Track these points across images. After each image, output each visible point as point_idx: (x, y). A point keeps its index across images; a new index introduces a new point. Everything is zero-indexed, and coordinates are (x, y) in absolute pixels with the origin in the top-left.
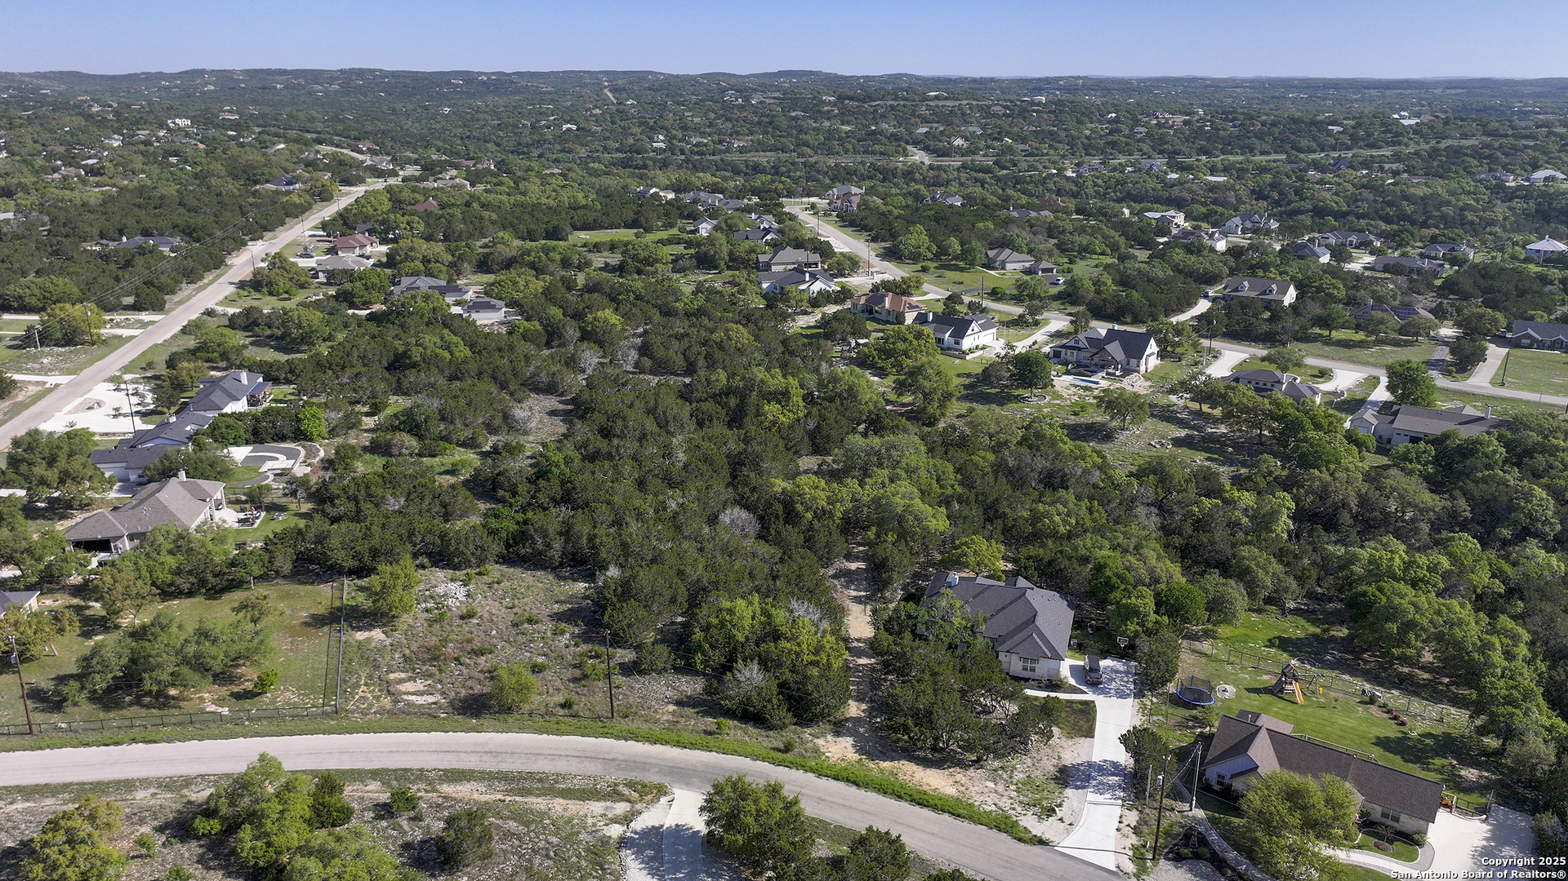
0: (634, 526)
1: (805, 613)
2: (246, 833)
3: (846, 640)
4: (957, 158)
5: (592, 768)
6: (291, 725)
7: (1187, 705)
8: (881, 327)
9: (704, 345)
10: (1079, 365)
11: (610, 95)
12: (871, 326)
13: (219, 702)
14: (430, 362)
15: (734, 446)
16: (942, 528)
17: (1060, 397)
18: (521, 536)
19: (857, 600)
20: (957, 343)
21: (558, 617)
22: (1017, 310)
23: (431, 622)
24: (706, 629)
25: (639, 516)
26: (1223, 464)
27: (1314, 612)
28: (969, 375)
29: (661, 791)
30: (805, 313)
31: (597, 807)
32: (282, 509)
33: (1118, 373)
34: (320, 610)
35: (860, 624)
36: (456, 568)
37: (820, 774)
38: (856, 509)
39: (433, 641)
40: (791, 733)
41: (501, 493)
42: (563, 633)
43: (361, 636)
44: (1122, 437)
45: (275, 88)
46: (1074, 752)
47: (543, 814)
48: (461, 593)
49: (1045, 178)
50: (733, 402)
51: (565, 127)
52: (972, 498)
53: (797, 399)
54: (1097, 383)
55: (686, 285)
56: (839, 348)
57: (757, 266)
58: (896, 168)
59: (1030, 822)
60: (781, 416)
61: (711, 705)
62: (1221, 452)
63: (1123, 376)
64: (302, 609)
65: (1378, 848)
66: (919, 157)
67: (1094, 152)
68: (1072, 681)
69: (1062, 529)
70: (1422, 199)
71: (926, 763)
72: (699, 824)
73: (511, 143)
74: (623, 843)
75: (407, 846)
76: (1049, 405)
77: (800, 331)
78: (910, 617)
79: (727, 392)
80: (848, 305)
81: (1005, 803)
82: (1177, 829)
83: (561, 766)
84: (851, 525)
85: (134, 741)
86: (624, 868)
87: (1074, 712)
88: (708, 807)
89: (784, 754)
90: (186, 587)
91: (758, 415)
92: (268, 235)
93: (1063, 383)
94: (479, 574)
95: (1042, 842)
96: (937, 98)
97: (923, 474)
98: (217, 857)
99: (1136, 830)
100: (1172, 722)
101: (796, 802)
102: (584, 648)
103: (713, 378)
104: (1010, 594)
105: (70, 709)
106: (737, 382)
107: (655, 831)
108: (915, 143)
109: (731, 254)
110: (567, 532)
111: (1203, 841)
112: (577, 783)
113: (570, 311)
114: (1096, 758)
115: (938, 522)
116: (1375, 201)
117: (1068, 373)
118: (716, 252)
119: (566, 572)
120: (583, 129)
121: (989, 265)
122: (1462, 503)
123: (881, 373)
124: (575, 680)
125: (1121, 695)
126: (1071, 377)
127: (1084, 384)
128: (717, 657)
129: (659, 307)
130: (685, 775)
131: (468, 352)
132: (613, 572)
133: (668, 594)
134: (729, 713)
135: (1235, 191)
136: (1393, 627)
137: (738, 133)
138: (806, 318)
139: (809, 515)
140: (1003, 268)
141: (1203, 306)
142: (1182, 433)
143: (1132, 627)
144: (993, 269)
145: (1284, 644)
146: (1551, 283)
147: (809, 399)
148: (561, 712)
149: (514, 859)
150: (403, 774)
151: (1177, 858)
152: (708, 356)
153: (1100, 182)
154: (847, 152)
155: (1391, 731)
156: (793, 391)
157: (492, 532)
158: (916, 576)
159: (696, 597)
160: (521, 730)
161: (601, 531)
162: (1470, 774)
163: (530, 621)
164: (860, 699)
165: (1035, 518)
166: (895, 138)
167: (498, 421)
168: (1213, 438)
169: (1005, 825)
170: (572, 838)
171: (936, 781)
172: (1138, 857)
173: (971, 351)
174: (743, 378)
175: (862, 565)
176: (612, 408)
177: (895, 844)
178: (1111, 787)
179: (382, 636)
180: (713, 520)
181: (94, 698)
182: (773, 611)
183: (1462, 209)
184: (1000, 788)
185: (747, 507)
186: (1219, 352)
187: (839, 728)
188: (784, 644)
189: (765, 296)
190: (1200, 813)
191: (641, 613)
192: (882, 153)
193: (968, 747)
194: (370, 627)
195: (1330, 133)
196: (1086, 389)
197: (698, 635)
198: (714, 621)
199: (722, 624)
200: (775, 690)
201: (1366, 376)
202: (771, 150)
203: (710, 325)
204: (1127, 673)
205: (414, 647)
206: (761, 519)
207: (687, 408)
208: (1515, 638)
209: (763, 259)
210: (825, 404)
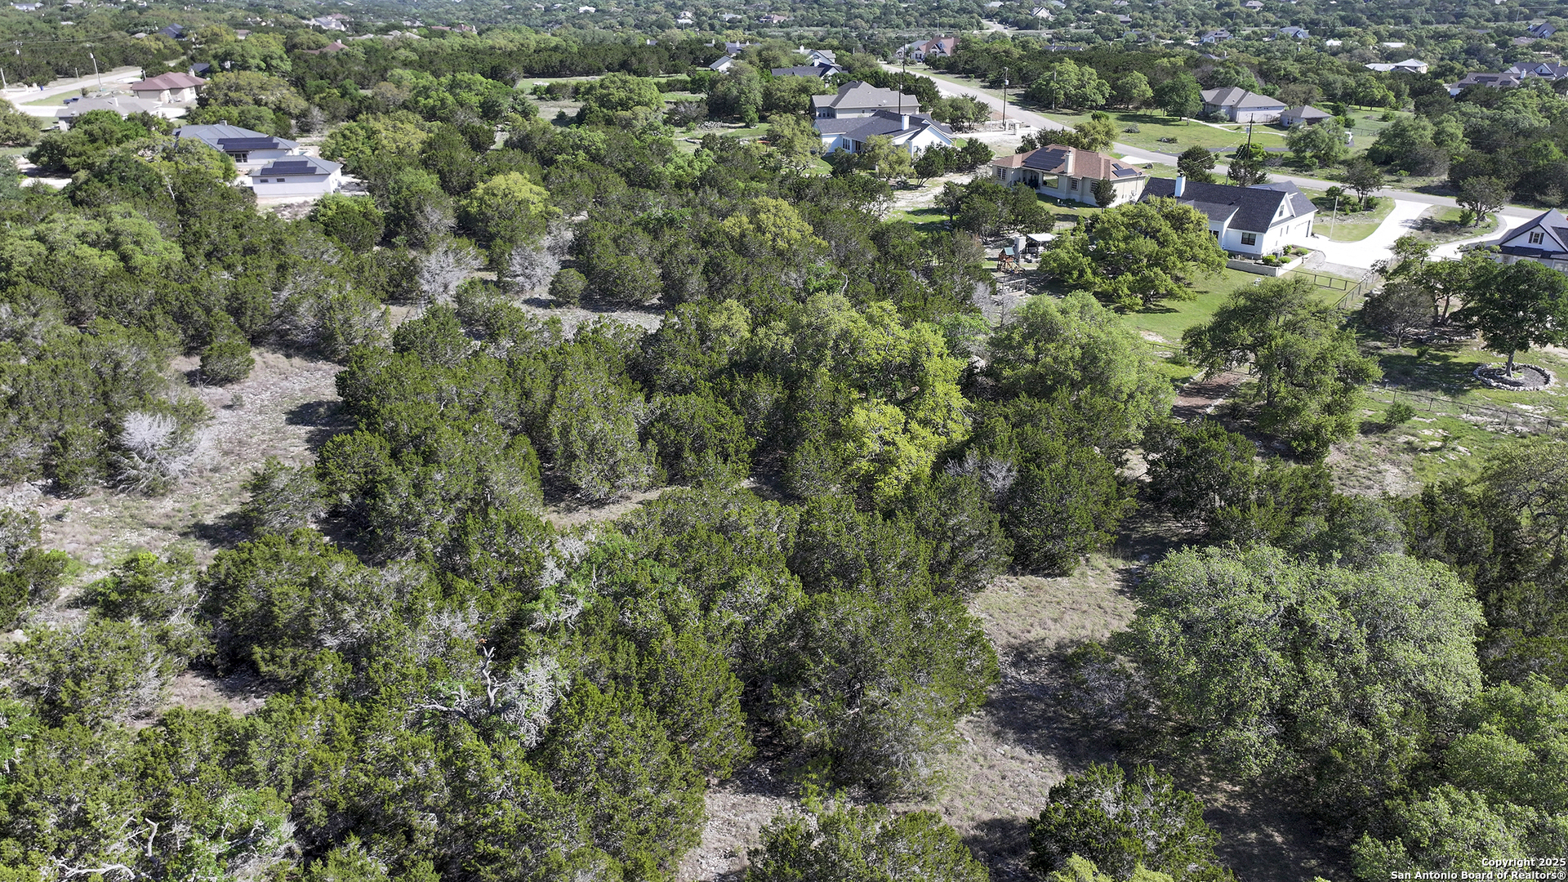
9: (705, 244)
12: (1048, 209)
20: (1249, 241)
30: (911, 186)
50: (766, 394)
51: (582, 9)
55: (685, 143)
56: (992, 252)
57: (812, 112)
60: (902, 441)
66: (997, 29)
77: (903, 218)
79: (749, 364)
80: (985, 171)
91: (836, 434)
103: (716, 321)
106: (777, 338)
108: (990, 16)
109: (767, 94)
118: (742, 92)
120: (603, 11)
121: (1208, 114)
129: (626, 174)
137: (777, 9)
140: (1233, 119)
144: (1216, 120)
152: (713, 269)
154: (908, 24)
156: (932, 365)
166: (965, 11)
173: (1281, 259)
174: (794, 327)
189: (828, 158)
192: (951, 26)
202: (817, 25)
203: (722, 203)
209: (820, 102)
210: (1024, 402)
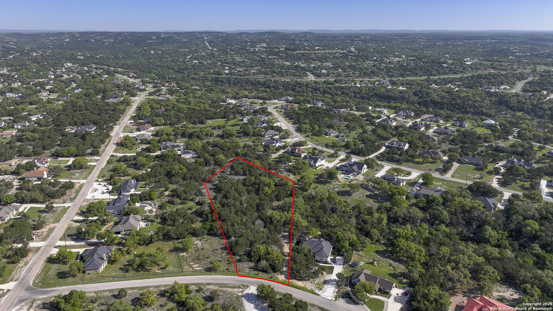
0: (236, 226)
1: (275, 248)
2: (176, 295)
3: (284, 253)
4: (323, 78)
5: (235, 282)
6: (174, 275)
7: (353, 267)
8: (295, 158)
9: (248, 166)
10: (346, 171)
11: (207, 44)
12: (292, 157)
13: (158, 270)
14: (177, 174)
15: (258, 201)
16: (305, 225)
17: (340, 182)
18: (211, 229)
19: (286, 243)
20: (315, 164)
21: (222, 249)
22: (332, 151)
23: (196, 251)
24: (254, 252)
25: (238, 224)
26: (377, 203)
27: (387, 244)
28: (317, 175)
29: (248, 286)
30: (275, 153)
31: (236, 290)
32: (153, 221)
33: (356, 174)
34: (171, 248)
35: (286, 249)
36: (197, 237)
37: (278, 283)
38: (286, 220)
39: (197, 255)
40: (272, 274)
41: (203, 216)
42: (224, 253)
43: (182, 254)
44: (354, 194)
45: (91, 41)
46: (328, 277)
47: (227, 291)
48: (200, 243)
49: (350, 87)
50: (257, 186)
52: (314, 216)
53: (273, 186)
54: (350, 177)
55: (241, 142)
56: (284, 165)
57: (261, 136)
58: (303, 83)
59: (317, 291)
60: (268, 190)
61: (256, 269)
62: (377, 199)
63: (357, 175)
64: (167, 248)
65: (381, 295)
66: (311, 77)
67: (367, 76)
68: (330, 262)
69: (333, 225)
70: (464, 97)
71: (298, 280)
72: (256, 293)
73: (177, 68)
74: (242, 296)
75: (203, 297)
76: (337, 184)
77: (273, 159)
78: (296, 248)
79: (254, 183)
80: (286, 150)
81: (313, 288)
82: (345, 292)
83: (228, 282)
84: (285, 224)
85: (145, 278)
86: (243, 301)
87: (330, 269)
88: (257, 289)
89: (271, 279)
90: (142, 244)
91: (263, 190)
92: (117, 122)
93: (341, 177)
94: (203, 238)
95: (318, 295)
96: (318, 49)
97: (302, 209)
98: (170, 300)
99: (337, 293)
100: (349, 270)
101: (273, 288)
102: (229, 256)
103: (251, 178)
104: (319, 242)
105: (129, 272)
106: (258, 181)
107: (247, 294)
108: (310, 71)
109: (253, 132)
110: (221, 227)
111: (349, 294)
112: (232, 285)
113: (211, 154)
114: (332, 279)
115: (305, 223)
116: (449, 98)
117: (343, 174)
119: (222, 237)
120: (200, 63)
121: (326, 134)
122: (428, 215)
123: (294, 174)
124: (228, 264)
125: (340, 265)
126: (343, 175)
127: (346, 177)
128: (257, 258)
129: (235, 153)
130: (252, 283)
131: (186, 170)
132: (233, 238)
133: (245, 244)
134: (259, 270)
135: (408, 93)
136: (398, 249)
137: (252, 66)
138: (275, 155)
139: (276, 222)
140: (330, 135)
141: (383, 149)
142: (368, 193)
143: (344, 250)
144: (327, 136)
145: (377, 252)
146: (482, 139)
147: (276, 185)
148: (226, 271)
149: (223, 299)
150: (199, 284)
151: (343, 297)
152: (249, 170)
153: (367, 89)
154: (288, 75)
155: (393, 272)
156: (272, 183)
157: (205, 228)
158: (300, 236)
159: (251, 244)
160: (219, 275)
161: (229, 228)
162: (405, 281)
163: (216, 250)
164: (286, 267)
165: (327, 222)
166: (303, 69)
167: (198, 193)
168: (376, 195)
169: (312, 292)
170: (232, 295)
171: (300, 284)
172: (336, 298)
173: (318, 166)
175: (287, 234)
176: (226, 189)
177: (291, 295)
178: (334, 284)
179: (186, 254)
180: (253, 223)
181: (134, 270)
182: (268, 248)
183: (475, 102)
184: (312, 285)
185: (262, 220)
186: (384, 166)
187: (282, 273)
188: (271, 256)
189: (264, 147)
190: (350, 289)
191: (240, 248)
192: (299, 76)
193: (307, 277)
194: (183, 252)
195: (443, 68)
196: (347, 179)
197: (253, 254)
198: (256, 250)
199: (258, 251)
200: (269, 266)
201: (419, 174)
202: (263, 74)
203: (249, 159)
204: (342, 260)
205: (194, 257)
206: (264, 222)
207: (245, 188)
208: (422, 252)
209: (263, 133)
210: (280, 187)
